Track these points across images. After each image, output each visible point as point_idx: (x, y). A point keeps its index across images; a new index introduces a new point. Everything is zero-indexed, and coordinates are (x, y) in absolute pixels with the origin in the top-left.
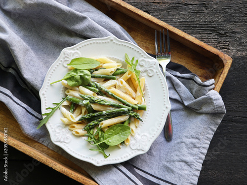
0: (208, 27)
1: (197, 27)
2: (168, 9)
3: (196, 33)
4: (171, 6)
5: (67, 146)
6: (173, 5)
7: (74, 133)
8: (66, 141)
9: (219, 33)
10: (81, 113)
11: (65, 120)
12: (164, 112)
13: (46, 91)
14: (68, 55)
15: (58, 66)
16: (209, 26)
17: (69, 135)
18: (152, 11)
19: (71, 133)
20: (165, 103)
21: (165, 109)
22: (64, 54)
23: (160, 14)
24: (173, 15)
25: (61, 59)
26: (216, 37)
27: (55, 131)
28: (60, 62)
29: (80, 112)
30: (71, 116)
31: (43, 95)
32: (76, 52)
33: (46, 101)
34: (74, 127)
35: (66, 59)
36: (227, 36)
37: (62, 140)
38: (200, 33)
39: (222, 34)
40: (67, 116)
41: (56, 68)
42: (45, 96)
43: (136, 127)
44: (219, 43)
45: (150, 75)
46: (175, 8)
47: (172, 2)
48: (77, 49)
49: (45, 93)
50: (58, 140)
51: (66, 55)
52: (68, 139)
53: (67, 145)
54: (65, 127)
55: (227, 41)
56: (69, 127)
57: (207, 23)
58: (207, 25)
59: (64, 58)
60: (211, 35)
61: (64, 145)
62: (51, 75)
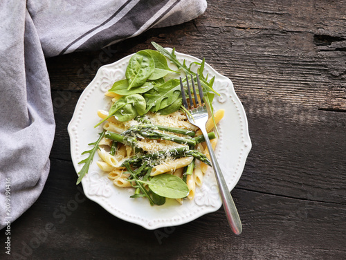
0: (315, 65)
1: (300, 65)
2: (257, 38)
3: (297, 73)
4: (262, 33)
5: (107, 202)
6: (266, 32)
7: (116, 183)
8: (105, 195)
9: (331, 74)
10: (126, 156)
11: (103, 164)
12: (241, 152)
13: (77, 126)
14: (107, 75)
15: (93, 90)
16: (316, 63)
17: (109, 187)
18: (236, 39)
19: (111, 183)
20: (243, 140)
21: (243, 148)
22: (102, 74)
23: (247, 45)
24: (265, 47)
25: (98, 82)
26: (327, 80)
27: (90, 181)
28: (96, 85)
29: (124, 153)
30: (112, 159)
31: (73, 130)
32: (118, 71)
33: (77, 140)
34: (117, 175)
35: (104, 81)
36: (343, 79)
37: (99, 193)
38: (303, 74)
39: (336, 77)
40: (106, 160)
41: (90, 93)
42: (76, 132)
43: (203, 174)
44: (331, 88)
45: (222, 101)
46: (269, 36)
47: (265, 27)
48: (120, 67)
49: (76, 128)
50: (95, 193)
51: (105, 76)
52: (107, 191)
53: (107, 200)
54: (103, 176)
55: (342, 87)
56: (109, 176)
57: (314, 59)
58: (314, 61)
59: (102, 80)
60: (319, 77)
61: (103, 200)
62: (84, 103)
